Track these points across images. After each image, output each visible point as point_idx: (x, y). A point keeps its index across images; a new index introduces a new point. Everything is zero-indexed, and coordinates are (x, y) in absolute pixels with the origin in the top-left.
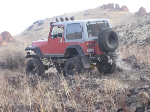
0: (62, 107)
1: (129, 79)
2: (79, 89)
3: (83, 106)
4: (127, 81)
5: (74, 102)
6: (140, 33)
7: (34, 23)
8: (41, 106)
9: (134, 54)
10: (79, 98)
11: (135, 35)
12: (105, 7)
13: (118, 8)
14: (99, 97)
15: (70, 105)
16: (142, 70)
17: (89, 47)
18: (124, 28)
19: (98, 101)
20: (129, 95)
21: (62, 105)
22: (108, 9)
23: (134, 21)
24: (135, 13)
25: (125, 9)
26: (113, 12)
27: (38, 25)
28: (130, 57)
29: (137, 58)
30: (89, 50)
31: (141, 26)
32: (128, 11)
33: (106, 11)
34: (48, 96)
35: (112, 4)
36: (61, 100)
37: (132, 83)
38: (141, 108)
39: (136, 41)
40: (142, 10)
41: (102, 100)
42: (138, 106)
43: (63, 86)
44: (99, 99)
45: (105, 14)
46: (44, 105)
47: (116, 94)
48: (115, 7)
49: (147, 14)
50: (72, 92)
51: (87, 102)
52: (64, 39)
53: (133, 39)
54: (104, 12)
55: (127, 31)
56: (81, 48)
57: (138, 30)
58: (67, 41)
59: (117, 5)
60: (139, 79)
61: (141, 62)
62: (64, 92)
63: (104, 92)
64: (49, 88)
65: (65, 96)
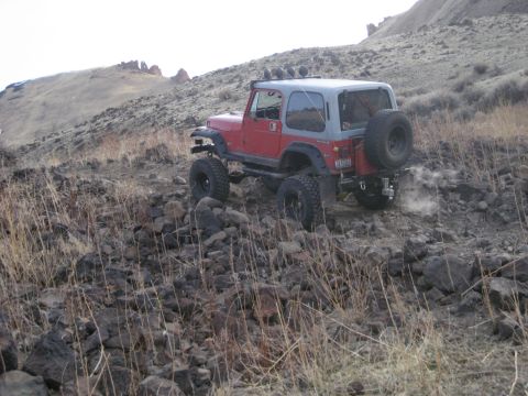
0: (47, 224)
1: (155, 180)
2: (75, 196)
3: (79, 222)
4: (153, 183)
5: (67, 216)
6: (178, 110)
7: (8, 87)
8: (11, 223)
9: (165, 141)
10: (75, 209)
11: (169, 112)
12: (124, 66)
13: (144, 69)
14: (105, 208)
15: (59, 221)
16: (175, 166)
17: (341, 155)
18: (153, 101)
19: (104, 214)
20: (153, 206)
21: (46, 220)
22: (129, 70)
23: (170, 90)
24: (172, 78)
25: (156, 71)
26: (137, 75)
27: (15, 91)
28: (159, 146)
29: (169, 147)
30: (340, 163)
31: (179, 98)
32: (160, 74)
33: (126, 73)
34: (24, 206)
35: (136, 63)
36: (44, 213)
37: (160, 186)
38: (170, 225)
39: (171, 122)
40: (182, 73)
41: (111, 213)
42: (167, 221)
43: (48, 191)
44: (106, 211)
45: (123, 78)
46: (16, 222)
47: (133, 204)
48: (140, 66)
49: (189, 80)
50: (62, 200)
51: (86, 216)
52: (279, 126)
53: (167, 119)
54: (122, 74)
55: (158, 106)
56: (320, 156)
57: (174, 105)
58: (286, 130)
59: (143, 64)
60: (171, 181)
61: (175, 154)
62: (50, 201)
63: (113, 200)
64: (25, 194)
65: (51, 206)
